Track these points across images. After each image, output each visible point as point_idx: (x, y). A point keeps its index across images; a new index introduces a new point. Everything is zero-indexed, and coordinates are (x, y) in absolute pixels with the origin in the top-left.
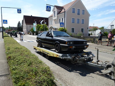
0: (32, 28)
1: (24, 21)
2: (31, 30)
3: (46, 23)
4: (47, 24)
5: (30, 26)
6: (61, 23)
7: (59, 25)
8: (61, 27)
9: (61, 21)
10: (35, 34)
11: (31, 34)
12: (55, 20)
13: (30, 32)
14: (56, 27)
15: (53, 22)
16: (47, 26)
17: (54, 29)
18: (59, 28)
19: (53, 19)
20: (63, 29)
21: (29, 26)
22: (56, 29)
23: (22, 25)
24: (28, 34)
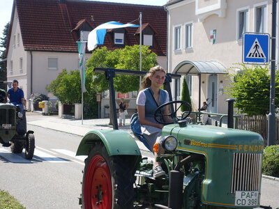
0: (61, 75)
1: (17, 30)
2: (54, 87)
3: (148, 40)
4: (160, 47)
5: (52, 63)
6: (248, 41)
7: (236, 48)
8: (251, 67)
9: (250, 28)
10: (78, 108)
11: (53, 112)
12: (208, 19)
13: (51, 96)
14: (216, 65)
15: (198, 30)
16: (159, 59)
17: (206, 79)
18: (233, 72)
19: (198, 11)
20: (264, 79)
21: (41, 58)
22: (214, 75)
23: (5, 54)
24: (37, 108)
